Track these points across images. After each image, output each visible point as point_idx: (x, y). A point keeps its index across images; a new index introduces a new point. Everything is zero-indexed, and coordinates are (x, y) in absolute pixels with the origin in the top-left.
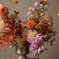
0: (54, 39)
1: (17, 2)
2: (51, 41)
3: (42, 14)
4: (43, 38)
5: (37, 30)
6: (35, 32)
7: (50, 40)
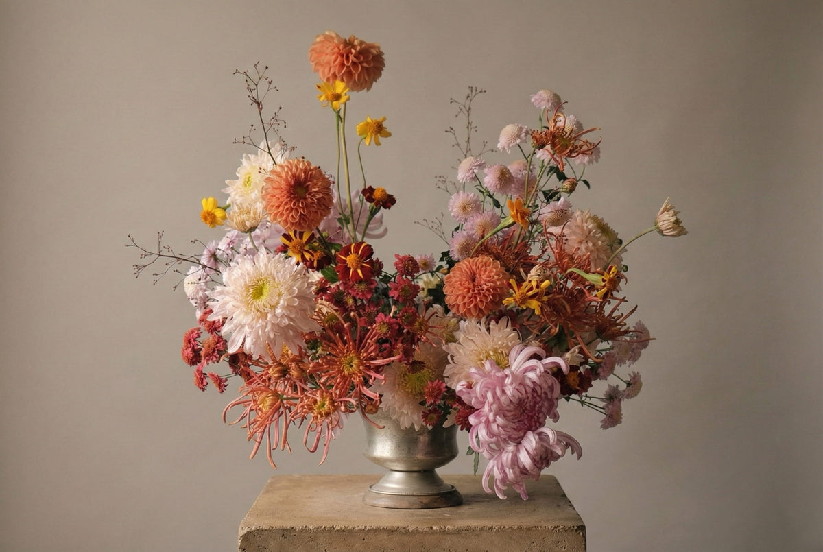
0: (634, 384)
1: (379, 129)
2: (613, 397)
3: (546, 212)
4: (557, 372)
5: (515, 318)
6: (503, 333)
7: (599, 388)
